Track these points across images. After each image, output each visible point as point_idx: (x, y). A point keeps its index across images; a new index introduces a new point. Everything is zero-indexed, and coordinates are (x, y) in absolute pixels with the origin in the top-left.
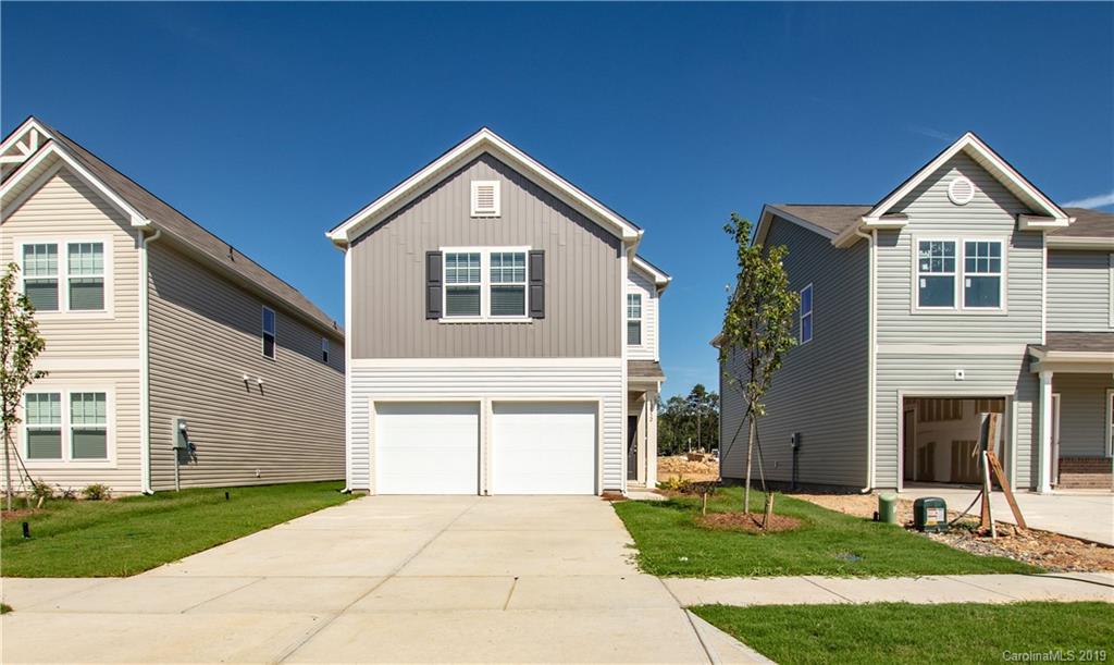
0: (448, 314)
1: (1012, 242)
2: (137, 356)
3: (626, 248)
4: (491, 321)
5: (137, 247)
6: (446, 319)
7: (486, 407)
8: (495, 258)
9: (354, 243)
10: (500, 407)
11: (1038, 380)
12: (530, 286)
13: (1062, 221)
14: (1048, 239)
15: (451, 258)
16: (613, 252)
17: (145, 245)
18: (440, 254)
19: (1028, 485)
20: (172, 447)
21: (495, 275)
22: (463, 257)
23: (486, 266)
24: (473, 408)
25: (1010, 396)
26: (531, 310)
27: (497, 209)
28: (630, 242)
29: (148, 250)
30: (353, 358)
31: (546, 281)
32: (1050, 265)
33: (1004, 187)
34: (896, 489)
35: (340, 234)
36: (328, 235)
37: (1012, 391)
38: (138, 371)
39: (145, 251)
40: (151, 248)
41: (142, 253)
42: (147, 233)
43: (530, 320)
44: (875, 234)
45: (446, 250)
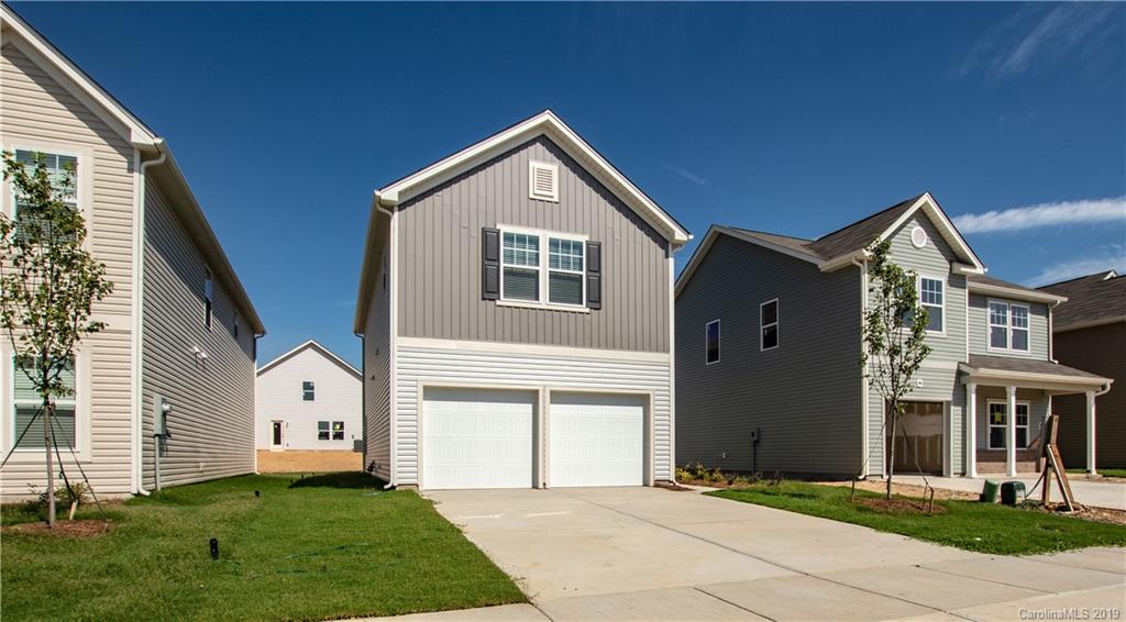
0: (505, 296)
1: (949, 281)
2: (129, 313)
3: (673, 248)
4: (549, 308)
5: (131, 170)
6: (503, 301)
7: (544, 397)
8: (554, 244)
9: (402, 207)
10: (559, 397)
11: (965, 390)
12: (587, 276)
13: (980, 270)
14: (969, 284)
15: (509, 237)
16: (661, 252)
17: (143, 170)
18: (498, 233)
19: (960, 471)
20: (152, 433)
21: (554, 261)
22: (521, 239)
23: (544, 251)
24: (531, 397)
25: (948, 402)
26: (588, 300)
27: (555, 195)
28: (678, 244)
29: (146, 176)
30: (399, 335)
31: (603, 273)
32: (970, 305)
33: (943, 239)
34: (882, 476)
35: (391, 194)
36: (377, 193)
37: (950, 398)
38: (129, 332)
39: (142, 176)
40: (151, 175)
41: (139, 180)
42: (146, 154)
43: (587, 310)
44: (866, 263)
45: (504, 229)
